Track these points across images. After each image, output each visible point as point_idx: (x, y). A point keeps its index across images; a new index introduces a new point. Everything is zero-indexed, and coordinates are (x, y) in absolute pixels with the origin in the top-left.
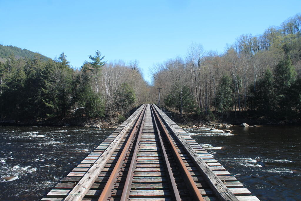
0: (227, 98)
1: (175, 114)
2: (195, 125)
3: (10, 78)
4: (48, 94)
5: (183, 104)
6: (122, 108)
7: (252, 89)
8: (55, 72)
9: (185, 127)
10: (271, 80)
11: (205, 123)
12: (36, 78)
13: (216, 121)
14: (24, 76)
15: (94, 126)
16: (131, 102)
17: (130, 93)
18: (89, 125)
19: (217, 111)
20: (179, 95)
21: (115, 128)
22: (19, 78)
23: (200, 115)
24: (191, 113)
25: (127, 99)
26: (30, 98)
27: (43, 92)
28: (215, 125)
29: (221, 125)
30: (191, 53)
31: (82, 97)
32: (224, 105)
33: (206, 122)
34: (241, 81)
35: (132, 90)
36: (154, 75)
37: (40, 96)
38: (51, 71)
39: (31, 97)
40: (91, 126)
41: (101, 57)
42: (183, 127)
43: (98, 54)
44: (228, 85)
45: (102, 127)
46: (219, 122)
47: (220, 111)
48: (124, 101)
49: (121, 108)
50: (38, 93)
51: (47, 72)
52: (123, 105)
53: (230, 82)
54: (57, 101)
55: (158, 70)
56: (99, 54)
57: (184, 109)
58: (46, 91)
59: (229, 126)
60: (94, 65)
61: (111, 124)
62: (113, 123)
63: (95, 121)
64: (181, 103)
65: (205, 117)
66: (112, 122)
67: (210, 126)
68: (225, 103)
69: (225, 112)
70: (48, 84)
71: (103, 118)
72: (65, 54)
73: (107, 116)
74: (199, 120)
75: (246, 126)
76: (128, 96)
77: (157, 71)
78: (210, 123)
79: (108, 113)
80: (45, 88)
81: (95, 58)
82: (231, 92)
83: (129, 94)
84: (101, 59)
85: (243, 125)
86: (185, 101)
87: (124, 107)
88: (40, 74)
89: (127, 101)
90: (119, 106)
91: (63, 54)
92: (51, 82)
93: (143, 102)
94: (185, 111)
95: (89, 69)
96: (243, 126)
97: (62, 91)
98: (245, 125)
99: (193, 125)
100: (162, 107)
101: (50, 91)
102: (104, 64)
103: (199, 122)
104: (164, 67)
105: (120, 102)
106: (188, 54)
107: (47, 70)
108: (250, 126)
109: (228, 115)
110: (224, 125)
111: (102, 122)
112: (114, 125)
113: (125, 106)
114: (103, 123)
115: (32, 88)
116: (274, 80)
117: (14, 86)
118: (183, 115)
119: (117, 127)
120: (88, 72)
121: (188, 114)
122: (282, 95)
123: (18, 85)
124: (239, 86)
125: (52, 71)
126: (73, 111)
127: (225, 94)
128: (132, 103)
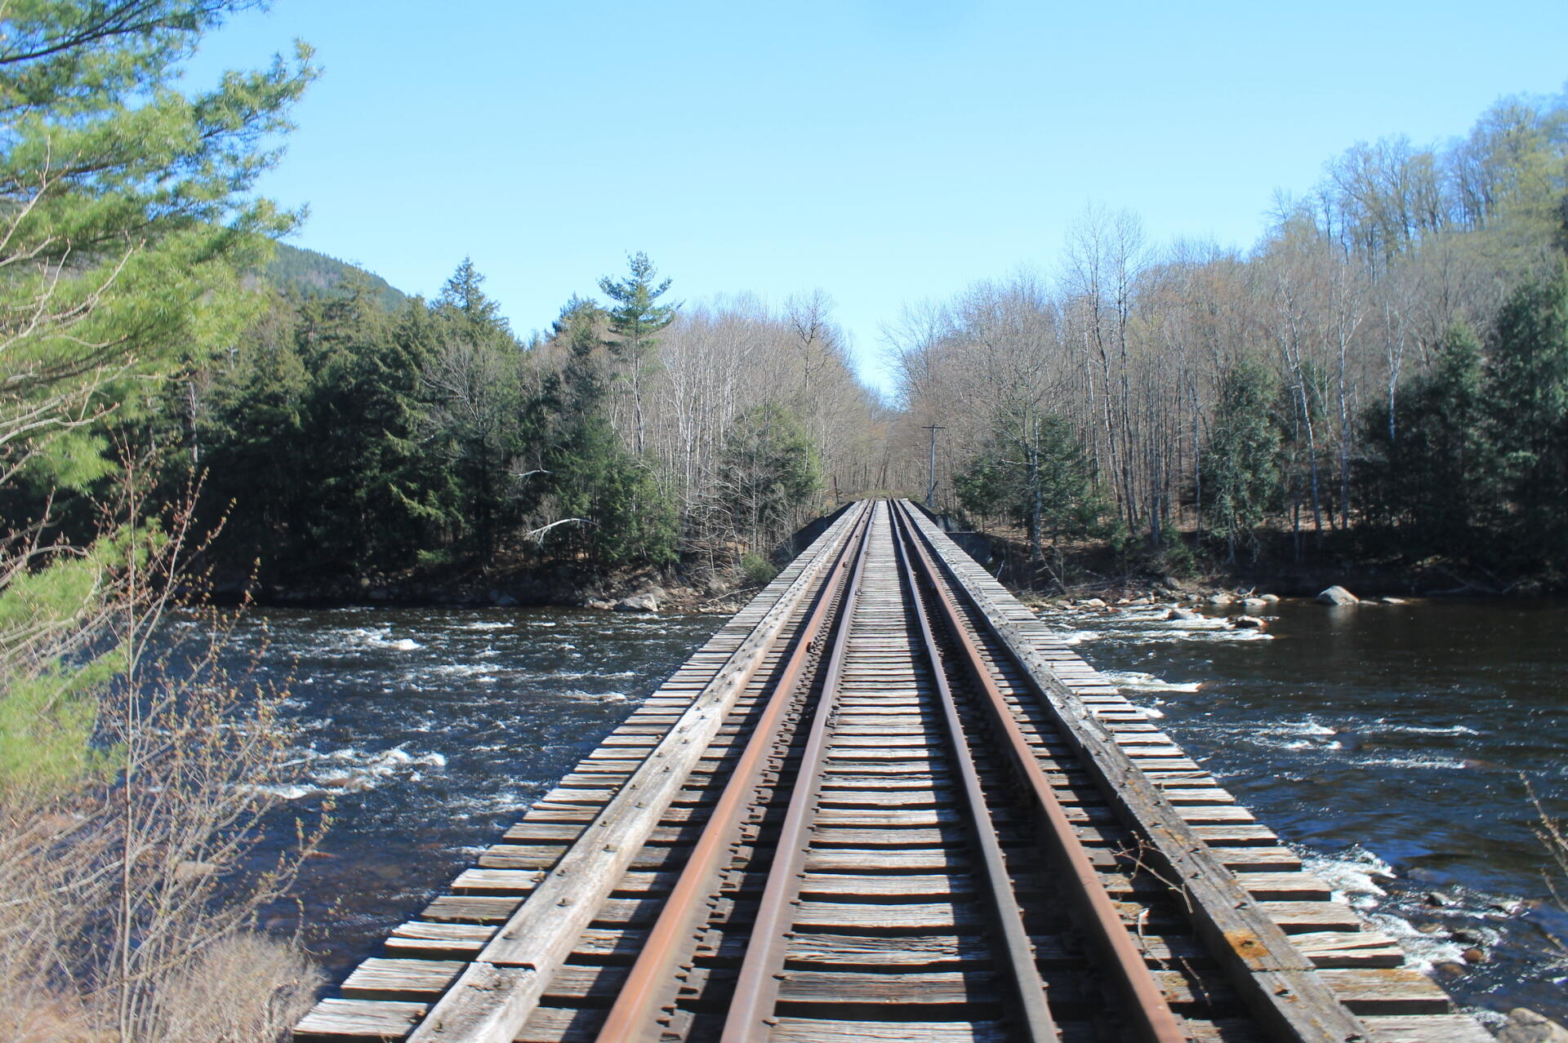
0: (1255, 468)
1: (1006, 548)
2: (1103, 600)
3: (237, 387)
4: (415, 459)
5: (1043, 500)
6: (761, 520)
7: (1376, 423)
8: (444, 356)
9: (1053, 603)
10: (1475, 381)
11: (1148, 586)
12: (359, 387)
13: (1199, 578)
14: (296, 378)
15: (631, 602)
16: (801, 491)
17: (792, 450)
18: (606, 601)
19: (1205, 533)
20: (1027, 456)
21: (731, 613)
22: (275, 387)
23: (1122, 553)
24: (1081, 544)
25: (783, 480)
26: (332, 481)
27: (388, 450)
28: (1194, 598)
29: (1222, 599)
30: (1084, 257)
31: (573, 473)
32: (1240, 504)
33: (1154, 584)
34: (1322, 390)
35: (804, 436)
36: (907, 359)
37: (376, 471)
38: (425, 355)
39: (335, 476)
40: (614, 602)
41: (653, 285)
42: (1041, 607)
43: (641, 268)
44: (1261, 405)
45: (668, 609)
46: (1215, 584)
47: (1221, 532)
48: (766, 486)
49: (753, 518)
50: (366, 454)
51: (405, 356)
52: (765, 507)
53: (1272, 395)
54: (458, 493)
55: (926, 335)
56: (646, 269)
57: (1048, 523)
58: (404, 447)
59: (1259, 603)
60: (625, 321)
61: (709, 594)
62: (720, 591)
63: (635, 583)
64: (1035, 493)
65: (1147, 560)
66: (714, 584)
67: (1172, 600)
68: (1245, 494)
69: (1245, 535)
70: (413, 413)
71: (670, 570)
72: (475, 269)
73: (689, 557)
74: (1117, 574)
75: (1340, 603)
76: (783, 466)
77: (922, 338)
78: (1172, 588)
79: (691, 542)
80: (402, 433)
81: (628, 288)
82: (1277, 439)
83: (788, 456)
84: (656, 295)
85: (1328, 597)
86: (1052, 485)
87: (768, 517)
88: (375, 369)
89: (780, 490)
90: (744, 513)
91: (467, 268)
92: (426, 404)
93: (854, 493)
94: (1053, 534)
95: (601, 343)
96: (1330, 603)
97: (476, 444)
98: (1341, 595)
99: (1092, 597)
100: (945, 516)
101: (423, 446)
102: (669, 318)
103: (1122, 584)
104: (957, 323)
105: (747, 491)
106: (1070, 260)
107: (406, 347)
108: (1360, 599)
109: (1257, 551)
110: (1239, 598)
111: (666, 585)
112: (721, 600)
113: (774, 509)
114: (672, 591)
115: (340, 432)
116: (1489, 381)
117: (256, 423)
118: (1044, 550)
119: (734, 609)
120: (599, 355)
121: (1071, 548)
122: (1521, 454)
123: (272, 422)
124: (1312, 414)
125: (430, 351)
126: (534, 535)
127: (1246, 449)
128: (804, 495)
